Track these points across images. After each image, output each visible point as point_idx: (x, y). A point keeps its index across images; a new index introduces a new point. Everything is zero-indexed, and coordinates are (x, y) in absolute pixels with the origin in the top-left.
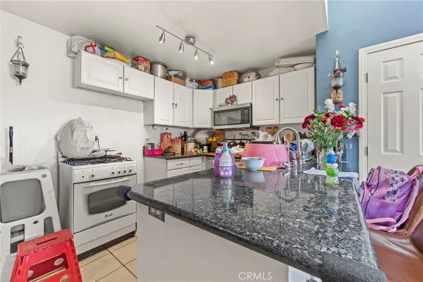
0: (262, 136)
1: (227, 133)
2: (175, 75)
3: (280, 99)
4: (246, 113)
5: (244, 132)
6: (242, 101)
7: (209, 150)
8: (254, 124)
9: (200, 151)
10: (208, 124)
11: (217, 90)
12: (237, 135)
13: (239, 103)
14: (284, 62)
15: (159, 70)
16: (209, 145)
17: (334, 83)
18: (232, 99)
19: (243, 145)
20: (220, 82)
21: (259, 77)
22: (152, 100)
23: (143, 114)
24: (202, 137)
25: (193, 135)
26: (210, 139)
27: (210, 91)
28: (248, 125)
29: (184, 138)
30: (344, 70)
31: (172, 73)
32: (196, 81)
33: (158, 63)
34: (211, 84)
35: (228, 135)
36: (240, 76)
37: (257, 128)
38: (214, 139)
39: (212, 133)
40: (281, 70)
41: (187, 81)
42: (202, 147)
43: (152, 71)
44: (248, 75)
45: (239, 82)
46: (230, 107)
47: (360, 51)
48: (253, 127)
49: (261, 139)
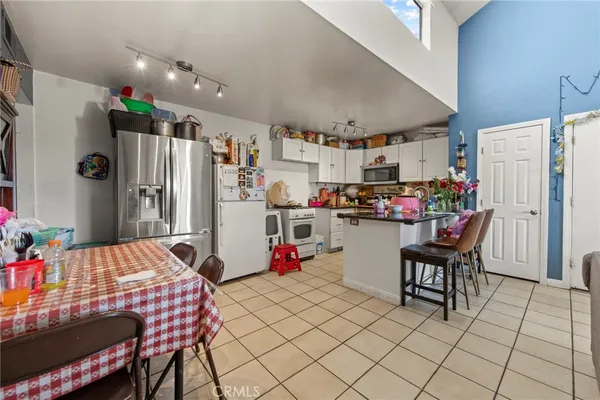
0: (407, 191)
1: (375, 188)
2: (332, 141)
3: (423, 161)
4: (394, 171)
5: (392, 187)
6: (389, 161)
7: (360, 203)
8: (401, 181)
9: (352, 204)
10: (359, 180)
11: (367, 151)
12: (385, 190)
13: (388, 162)
14: (426, 130)
15: (321, 138)
16: (359, 198)
17: (458, 155)
18: (382, 159)
19: (389, 198)
20: (369, 142)
21: (406, 140)
22: (317, 164)
23: (307, 174)
24: (352, 191)
25: (344, 190)
26: (360, 194)
27: (360, 152)
28: (395, 182)
29: (337, 192)
30: (465, 145)
31: (329, 139)
32: (348, 142)
33: (320, 133)
34: (361, 143)
35: (376, 190)
36: (388, 138)
37: (404, 184)
38: (364, 194)
39: (361, 188)
40: (424, 136)
41: (341, 143)
42: (352, 200)
43: (316, 141)
44: (395, 138)
45: (387, 144)
46: (379, 166)
47: (479, 131)
48: (399, 183)
49: (406, 194)
